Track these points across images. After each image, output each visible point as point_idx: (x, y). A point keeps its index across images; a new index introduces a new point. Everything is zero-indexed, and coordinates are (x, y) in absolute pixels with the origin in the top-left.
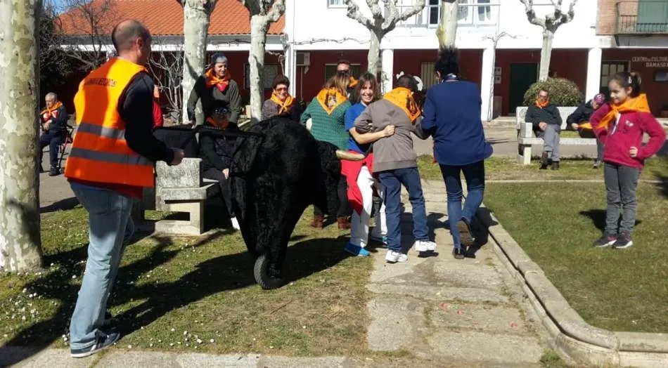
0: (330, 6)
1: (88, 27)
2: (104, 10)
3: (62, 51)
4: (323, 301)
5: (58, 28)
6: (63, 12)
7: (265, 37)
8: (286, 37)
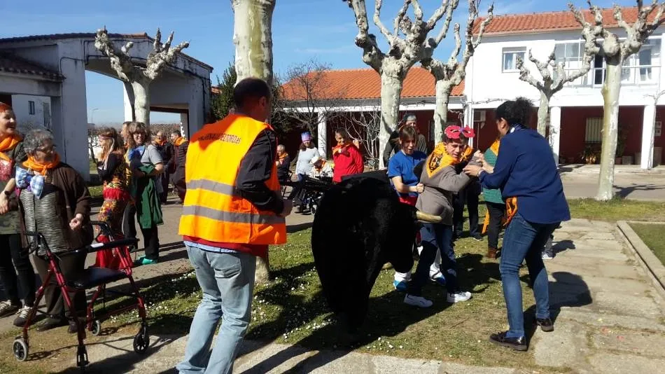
0: (505, 71)
1: (305, 93)
2: (317, 80)
3: (285, 113)
4: (496, 320)
5: (281, 94)
6: (285, 82)
7: (448, 98)
8: (465, 98)
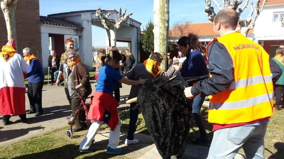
1: (180, 34)
2: (185, 28)
3: (171, 42)
5: (170, 35)
6: (172, 29)
7: (247, 35)
8: (254, 36)
